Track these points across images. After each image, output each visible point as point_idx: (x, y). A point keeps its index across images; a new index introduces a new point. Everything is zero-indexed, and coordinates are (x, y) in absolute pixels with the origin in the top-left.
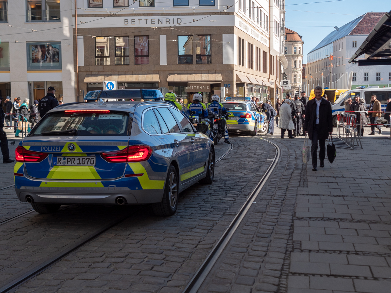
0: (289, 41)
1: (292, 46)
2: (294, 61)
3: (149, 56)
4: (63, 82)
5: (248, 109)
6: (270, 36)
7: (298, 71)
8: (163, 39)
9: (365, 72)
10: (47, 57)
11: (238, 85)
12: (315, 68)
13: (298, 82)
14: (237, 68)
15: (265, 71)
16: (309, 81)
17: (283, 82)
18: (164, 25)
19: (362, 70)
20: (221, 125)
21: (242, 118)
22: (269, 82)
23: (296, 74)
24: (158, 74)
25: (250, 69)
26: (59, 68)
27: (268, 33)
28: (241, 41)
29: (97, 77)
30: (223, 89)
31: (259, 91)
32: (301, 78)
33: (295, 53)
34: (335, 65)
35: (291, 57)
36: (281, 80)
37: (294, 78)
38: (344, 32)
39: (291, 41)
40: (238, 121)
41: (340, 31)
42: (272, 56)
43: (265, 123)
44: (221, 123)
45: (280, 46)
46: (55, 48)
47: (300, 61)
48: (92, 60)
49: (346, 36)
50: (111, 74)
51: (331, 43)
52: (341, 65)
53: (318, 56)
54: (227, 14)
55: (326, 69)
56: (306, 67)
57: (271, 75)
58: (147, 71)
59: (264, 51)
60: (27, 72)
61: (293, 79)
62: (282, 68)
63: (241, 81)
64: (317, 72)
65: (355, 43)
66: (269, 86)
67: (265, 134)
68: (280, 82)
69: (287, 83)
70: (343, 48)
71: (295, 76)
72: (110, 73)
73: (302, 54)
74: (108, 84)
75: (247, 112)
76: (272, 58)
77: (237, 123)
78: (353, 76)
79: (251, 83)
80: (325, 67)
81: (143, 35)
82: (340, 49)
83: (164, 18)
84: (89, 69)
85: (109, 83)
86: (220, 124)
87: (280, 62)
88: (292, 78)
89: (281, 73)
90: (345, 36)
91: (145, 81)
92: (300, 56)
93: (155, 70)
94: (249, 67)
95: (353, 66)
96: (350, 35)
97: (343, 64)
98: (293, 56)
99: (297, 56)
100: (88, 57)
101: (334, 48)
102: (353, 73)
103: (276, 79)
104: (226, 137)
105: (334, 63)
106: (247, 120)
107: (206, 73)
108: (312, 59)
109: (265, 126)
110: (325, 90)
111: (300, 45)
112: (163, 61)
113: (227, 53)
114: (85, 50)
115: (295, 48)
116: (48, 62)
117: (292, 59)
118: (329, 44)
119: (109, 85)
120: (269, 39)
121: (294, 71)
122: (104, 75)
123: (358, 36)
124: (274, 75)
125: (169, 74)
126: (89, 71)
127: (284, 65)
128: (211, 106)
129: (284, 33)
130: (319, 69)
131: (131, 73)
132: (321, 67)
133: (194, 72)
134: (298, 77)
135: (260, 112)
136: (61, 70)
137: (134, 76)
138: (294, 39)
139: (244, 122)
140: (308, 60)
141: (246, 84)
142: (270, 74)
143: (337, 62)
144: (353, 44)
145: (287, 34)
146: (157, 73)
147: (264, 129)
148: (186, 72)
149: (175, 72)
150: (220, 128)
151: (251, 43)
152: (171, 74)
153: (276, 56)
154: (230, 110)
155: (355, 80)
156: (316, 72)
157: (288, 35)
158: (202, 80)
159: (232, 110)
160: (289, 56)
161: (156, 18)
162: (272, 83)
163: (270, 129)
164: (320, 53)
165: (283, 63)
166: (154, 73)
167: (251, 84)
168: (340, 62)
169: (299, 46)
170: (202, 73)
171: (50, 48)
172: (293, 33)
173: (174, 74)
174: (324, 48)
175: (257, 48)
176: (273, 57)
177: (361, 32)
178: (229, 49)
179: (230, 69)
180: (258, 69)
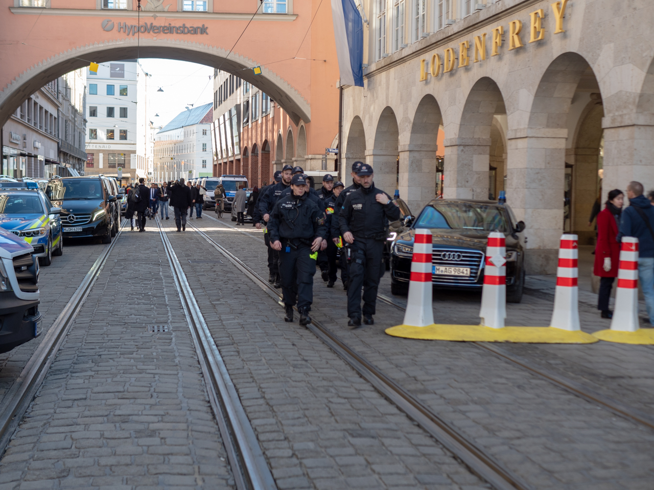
8: (101, 155)
14: (137, 170)
18: (102, 148)
34: (186, 151)
38: (195, 117)
41: (191, 115)
49: (197, 124)
54: (133, 144)
78: (203, 163)
81: (91, 153)
82: (190, 136)
83: (102, 145)
96: (200, 123)
97: (193, 151)
101: (185, 133)
113: (132, 163)
118: (181, 128)
130: (169, 152)
144: (203, 132)
155: (205, 167)
161: (98, 145)
168: (190, 148)
174: (174, 130)
177: (210, 121)
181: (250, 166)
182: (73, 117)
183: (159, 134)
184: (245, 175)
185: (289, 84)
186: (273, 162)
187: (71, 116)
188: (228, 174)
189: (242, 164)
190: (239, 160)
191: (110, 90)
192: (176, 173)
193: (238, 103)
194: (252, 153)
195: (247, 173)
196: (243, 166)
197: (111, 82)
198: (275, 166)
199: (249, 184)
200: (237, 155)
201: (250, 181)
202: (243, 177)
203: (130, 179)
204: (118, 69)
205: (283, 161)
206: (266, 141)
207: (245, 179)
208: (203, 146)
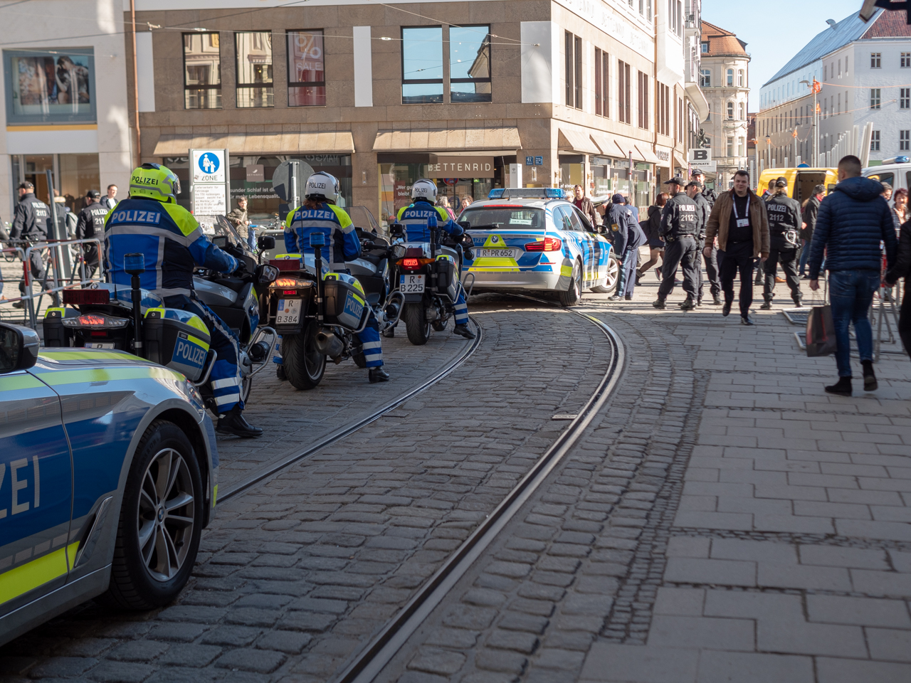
0: (714, 54)
1: (722, 68)
2: (727, 104)
3: (327, 85)
4: (101, 156)
5: (550, 225)
6: (656, 33)
7: (737, 128)
8: (362, 37)
9: (903, 129)
10: (59, 90)
11: (563, 159)
12: (779, 121)
13: (736, 153)
14: (561, 113)
15: (643, 123)
16: (765, 152)
17: (696, 152)
19: (894, 124)
20: (437, 280)
21: (532, 253)
22: (654, 151)
23: (732, 134)
24: (350, 131)
25: (601, 119)
26: (90, 117)
27: (652, 26)
28: (573, 44)
29: (190, 141)
30: (515, 170)
31: (626, 174)
32: (743, 144)
33: (730, 84)
34: (827, 112)
35: (719, 93)
36: (689, 147)
37: (727, 144)
38: (851, 31)
39: (720, 54)
40: (520, 262)
41: (841, 32)
42: (663, 85)
43: (612, 265)
44: (436, 271)
45: (687, 61)
46: (79, 64)
47: (741, 104)
48: (176, 96)
49: (856, 40)
50: (226, 132)
51: (819, 59)
52: (843, 112)
53: (786, 92)
55: (807, 123)
56: (758, 119)
57: (659, 135)
58: (322, 123)
59: (640, 73)
60: (8, 130)
61: (725, 148)
62: (693, 118)
63: (570, 148)
64: (785, 131)
65: (876, 58)
66: (654, 164)
67: (609, 298)
68: (688, 154)
69: (704, 156)
70: (846, 71)
71: (730, 140)
72: (223, 129)
73: (746, 86)
74: (202, 158)
75: (547, 233)
76: (662, 90)
77: (517, 268)
78: (873, 138)
79: (602, 154)
80: (804, 117)
81: (308, 27)
82: (839, 74)
84: (169, 120)
85: (206, 156)
86: (433, 276)
87: (688, 102)
88: (723, 146)
89: (689, 132)
90: (851, 41)
91: (314, 151)
92: (741, 91)
93: (341, 120)
94: (598, 112)
95: (873, 115)
96: (864, 38)
97: (846, 110)
98: (723, 91)
99: (735, 91)
100: (165, 89)
101: (826, 71)
102: (873, 132)
103: (675, 145)
104: (459, 317)
105: (825, 108)
106: (546, 259)
107: (478, 128)
108: (772, 99)
109: (612, 274)
110: (799, 171)
111: (740, 64)
112: (363, 96)
113: (532, 73)
114: (156, 69)
115: (730, 71)
116: (61, 102)
117: (721, 98)
119: (206, 159)
120: (655, 40)
121: (727, 129)
122: (210, 135)
123: (884, 41)
124: (668, 134)
125: (379, 130)
126: (170, 126)
127: (699, 111)
128: (409, 218)
129: (696, 30)
130: (788, 123)
131: (279, 128)
132: (793, 118)
133: (444, 124)
134: (737, 143)
135: (596, 232)
136: (96, 123)
137: (287, 137)
138: (726, 50)
139: (537, 263)
140: (763, 102)
141: (587, 157)
142: (657, 130)
143: (832, 106)
144: (873, 61)
145: (709, 37)
146: (348, 128)
147: (608, 283)
148: (425, 125)
149: (395, 126)
150: (434, 289)
151: (603, 48)
152: (383, 131)
153: (675, 86)
154: (495, 228)
155: (878, 148)
156: (781, 130)
157: (711, 40)
158: (467, 146)
159: (501, 227)
160: (714, 91)
162: (663, 156)
163: (622, 283)
164: (791, 85)
165: (697, 106)
166: (338, 128)
167: (601, 156)
168: (839, 104)
169: (738, 68)
170: (466, 128)
171: (67, 65)
172: (725, 35)
173: (392, 131)
174: (800, 71)
175: (620, 62)
176: (667, 88)
177: (891, 31)
178: (539, 63)
179: (539, 118)
180: (624, 116)
208: (873, 96)
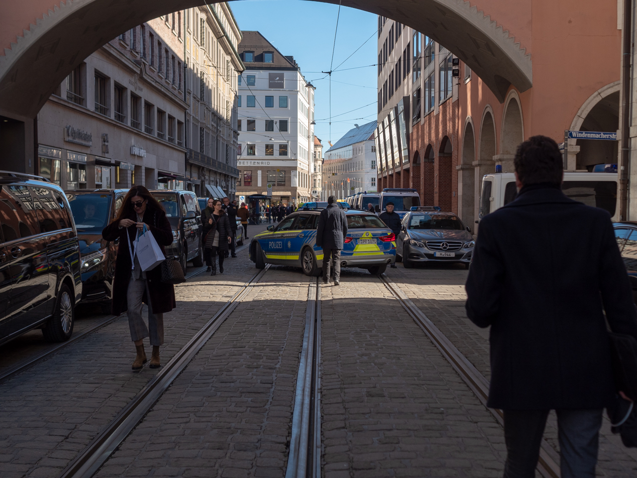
3: (252, 182)
7: (318, 175)
8: (259, 172)
11: (298, 197)
13: (317, 186)
14: (298, 188)
15: (307, 187)
18: (260, 165)
22: (308, 193)
23: (315, 178)
25: (302, 188)
32: (320, 182)
34: (354, 169)
41: (360, 132)
47: (319, 166)
49: (365, 140)
51: (351, 145)
52: (360, 169)
54: (294, 160)
57: (309, 189)
58: (251, 189)
63: (299, 195)
65: (374, 148)
66: (308, 197)
70: (362, 152)
71: (315, 180)
79: (302, 195)
81: (249, 170)
82: (359, 153)
83: (260, 161)
92: (319, 160)
93: (256, 188)
96: (369, 139)
97: (362, 169)
99: (317, 160)
101: (354, 150)
105: (354, 167)
107: (282, 191)
111: (319, 149)
112: (260, 184)
113: (294, 181)
118: (349, 145)
120: (309, 165)
125: (262, 191)
131: (242, 191)
133: (276, 190)
134: (318, 182)
137: (244, 192)
143: (356, 166)
144: (372, 149)
146: (257, 190)
151: (302, 172)
161: (256, 161)
166: (254, 190)
168: (359, 166)
169: (318, 151)
173: (265, 191)
174: (343, 148)
175: (304, 174)
178: (294, 178)
179: (295, 189)
180: (304, 186)
181: (422, 177)
182: (215, 125)
183: (328, 153)
184: (416, 188)
185: (492, 21)
186: (458, 167)
187: (210, 123)
188: (394, 188)
189: (411, 175)
190: (407, 171)
191: (269, 101)
192: (343, 191)
193: (406, 95)
194: (425, 158)
195: (419, 186)
196: (413, 177)
197: (269, 93)
198: (460, 173)
199: (422, 200)
200: (406, 163)
201: (422, 196)
202: (413, 191)
203: (290, 198)
204: (278, 78)
205: (475, 163)
206: (446, 139)
207: (416, 194)
208: (372, 163)
